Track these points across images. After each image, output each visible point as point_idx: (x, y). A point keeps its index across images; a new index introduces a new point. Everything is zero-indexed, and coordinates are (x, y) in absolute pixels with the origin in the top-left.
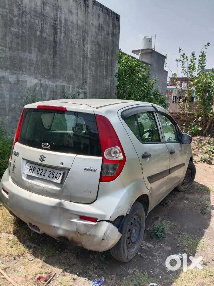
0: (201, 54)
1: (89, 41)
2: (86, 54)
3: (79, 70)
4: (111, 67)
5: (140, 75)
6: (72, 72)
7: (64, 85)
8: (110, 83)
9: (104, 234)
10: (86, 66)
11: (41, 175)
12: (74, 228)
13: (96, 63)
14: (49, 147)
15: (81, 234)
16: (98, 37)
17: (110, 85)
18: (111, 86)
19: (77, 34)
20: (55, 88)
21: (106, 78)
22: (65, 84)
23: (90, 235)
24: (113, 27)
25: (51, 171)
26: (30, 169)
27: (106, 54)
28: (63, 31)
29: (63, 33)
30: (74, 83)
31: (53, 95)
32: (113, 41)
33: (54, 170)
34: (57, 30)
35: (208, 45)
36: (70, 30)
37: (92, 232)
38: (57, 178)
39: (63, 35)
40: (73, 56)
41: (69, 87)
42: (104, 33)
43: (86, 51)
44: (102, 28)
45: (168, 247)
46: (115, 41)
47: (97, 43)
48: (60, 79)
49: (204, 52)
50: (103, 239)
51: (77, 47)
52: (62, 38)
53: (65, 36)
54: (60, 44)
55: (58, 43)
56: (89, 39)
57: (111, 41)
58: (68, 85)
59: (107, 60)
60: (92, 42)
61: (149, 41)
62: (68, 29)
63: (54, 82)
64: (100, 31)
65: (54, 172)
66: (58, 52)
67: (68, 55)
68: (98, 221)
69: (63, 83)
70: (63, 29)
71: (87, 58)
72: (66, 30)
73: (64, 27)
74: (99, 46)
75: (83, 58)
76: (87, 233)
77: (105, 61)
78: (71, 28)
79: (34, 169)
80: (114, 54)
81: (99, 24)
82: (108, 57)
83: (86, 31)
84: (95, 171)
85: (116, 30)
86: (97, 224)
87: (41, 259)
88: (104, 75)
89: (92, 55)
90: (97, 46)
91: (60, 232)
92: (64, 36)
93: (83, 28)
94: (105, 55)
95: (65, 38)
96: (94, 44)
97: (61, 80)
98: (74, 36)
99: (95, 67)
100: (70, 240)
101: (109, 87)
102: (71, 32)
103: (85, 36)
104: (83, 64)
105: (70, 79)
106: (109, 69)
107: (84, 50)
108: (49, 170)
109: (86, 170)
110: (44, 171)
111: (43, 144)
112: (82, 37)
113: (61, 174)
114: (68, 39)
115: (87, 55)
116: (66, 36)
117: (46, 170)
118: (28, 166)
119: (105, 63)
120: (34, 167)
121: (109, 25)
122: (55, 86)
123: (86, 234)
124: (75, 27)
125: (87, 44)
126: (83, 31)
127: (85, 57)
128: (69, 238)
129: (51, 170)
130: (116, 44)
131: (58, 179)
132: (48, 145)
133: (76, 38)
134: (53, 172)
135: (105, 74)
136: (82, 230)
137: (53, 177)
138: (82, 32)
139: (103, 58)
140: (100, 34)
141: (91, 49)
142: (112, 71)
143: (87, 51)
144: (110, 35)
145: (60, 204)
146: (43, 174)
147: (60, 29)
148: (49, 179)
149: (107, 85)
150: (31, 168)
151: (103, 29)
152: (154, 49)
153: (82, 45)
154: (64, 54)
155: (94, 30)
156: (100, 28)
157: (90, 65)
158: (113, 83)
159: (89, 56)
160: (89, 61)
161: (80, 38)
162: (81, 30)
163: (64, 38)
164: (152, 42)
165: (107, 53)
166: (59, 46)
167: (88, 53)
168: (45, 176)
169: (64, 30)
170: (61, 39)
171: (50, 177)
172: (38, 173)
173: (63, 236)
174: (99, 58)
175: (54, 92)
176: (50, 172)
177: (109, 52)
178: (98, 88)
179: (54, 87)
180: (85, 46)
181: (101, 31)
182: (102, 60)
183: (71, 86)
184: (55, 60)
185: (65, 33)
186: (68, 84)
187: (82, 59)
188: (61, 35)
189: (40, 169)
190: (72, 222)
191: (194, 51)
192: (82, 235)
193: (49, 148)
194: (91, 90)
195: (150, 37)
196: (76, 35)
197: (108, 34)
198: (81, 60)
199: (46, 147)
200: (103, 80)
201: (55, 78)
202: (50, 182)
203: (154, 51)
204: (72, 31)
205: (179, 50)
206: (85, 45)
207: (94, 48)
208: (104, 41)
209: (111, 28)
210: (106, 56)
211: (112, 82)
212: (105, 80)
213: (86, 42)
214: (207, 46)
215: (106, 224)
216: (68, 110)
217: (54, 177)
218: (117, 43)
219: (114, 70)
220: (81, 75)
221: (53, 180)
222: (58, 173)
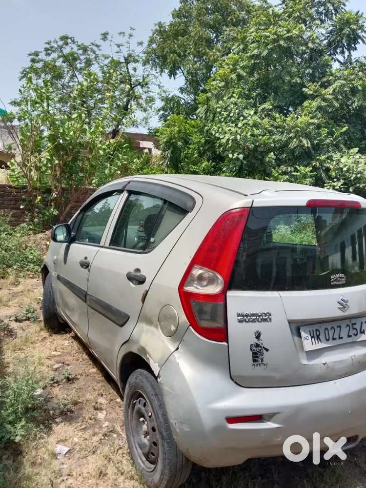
11: (334, 339)
25: (348, 325)
26: (312, 337)
33: (353, 321)
65: (355, 324)
79: (318, 333)
108: (343, 324)
110: (337, 330)
111: (332, 277)
117: (340, 327)
118: (306, 333)
120: (317, 330)
129: (347, 322)
132: (341, 278)
134: (353, 324)
137: (356, 333)
146: (336, 336)
148: (350, 340)
150: (312, 335)
168: (342, 338)
172: (328, 338)
176: (348, 327)
189: (329, 329)
193: (344, 282)
199: (339, 281)
202: (354, 344)
217: (359, 332)
221: (358, 339)
222: (362, 323)
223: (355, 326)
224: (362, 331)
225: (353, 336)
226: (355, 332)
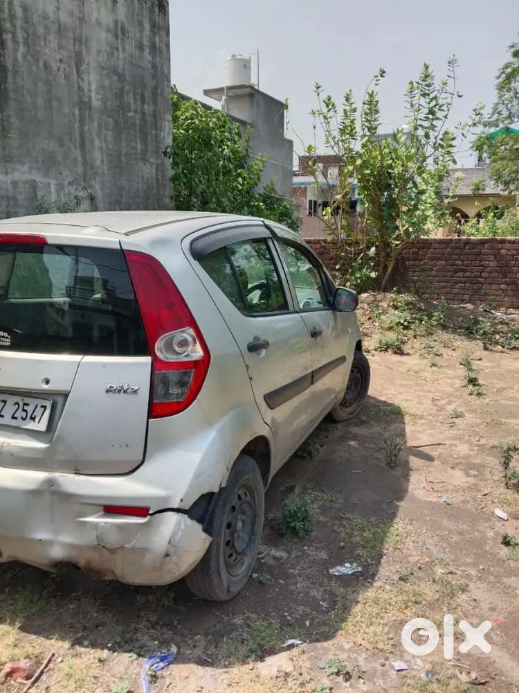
0: (367, 97)
1: (93, 64)
2: (86, 100)
3: (71, 140)
4: (154, 132)
5: (226, 150)
6: (52, 146)
7: (35, 181)
8: (154, 171)
9: (169, 543)
10: (89, 130)
12: (91, 539)
13: (116, 121)
14: (7, 342)
15: (110, 550)
16: (116, 54)
17: (154, 176)
18: (157, 180)
19: (60, 47)
20: (10, 187)
21: (145, 160)
22: (38, 177)
23: (133, 550)
24: (151, 31)
25: (17, 403)
27: (138, 97)
28: (20, 40)
29: (21, 44)
30: (61, 173)
31: (7, 208)
32: (154, 66)
33: (27, 400)
34: (5, 36)
35: (382, 76)
36: (39, 37)
37: (137, 542)
38: (37, 420)
39: (22, 50)
40: (54, 103)
41: (49, 184)
42: (130, 46)
43: (86, 91)
44: (123, 30)
45: (320, 552)
46: (158, 65)
47: (115, 70)
48: (23, 163)
49: (373, 92)
50: (167, 555)
51: (63, 81)
52: (20, 58)
53: (28, 51)
54: (16, 73)
55: (10, 69)
56: (92, 60)
57: (150, 66)
58: (46, 180)
59: (143, 114)
60: (102, 67)
61: (245, 65)
62: (34, 34)
63: (7, 173)
64: (120, 41)
65: (28, 405)
66: (11, 94)
67: (40, 102)
68: (150, 512)
69: (30, 173)
70: (20, 35)
71: (90, 108)
72: (28, 36)
73: (22, 29)
74: (121, 78)
75: (80, 110)
76: (126, 546)
77: (138, 116)
78: (42, 30)
80: (160, 98)
81: (116, 22)
82: (146, 107)
83: (83, 40)
84: (135, 392)
85: (160, 36)
86: (149, 521)
87: (12, 624)
88: (139, 151)
89: (104, 101)
90: (115, 78)
91: (57, 553)
92: (25, 51)
93: (74, 32)
94: (135, 100)
95: (29, 58)
96: (105, 72)
97: (26, 168)
98: (51, 50)
99: (113, 132)
100: (85, 569)
101: (154, 181)
102: (42, 43)
103: (82, 52)
104: (82, 123)
105: (49, 163)
106: (149, 137)
107: (80, 89)
108: (11, 400)
109: (111, 391)
112: (74, 55)
113: (45, 407)
114: (37, 61)
115: (90, 101)
116: (31, 51)
117: (5, 402)
119: (138, 122)
121: (141, 24)
122: (9, 183)
123: (122, 547)
124: (54, 28)
125: (89, 73)
126: (75, 40)
127: (84, 106)
128: (82, 563)
129: (18, 399)
130: (162, 72)
131: (39, 422)
132: (3, 337)
133: (58, 57)
134: (25, 404)
135: (141, 149)
136: (113, 539)
137: (24, 417)
138: (72, 42)
139: (133, 108)
140: (120, 48)
141: (101, 87)
142: (157, 140)
143: (90, 91)
144: (147, 50)
145: (51, 483)
147: (14, 33)
148: (14, 423)
149: (148, 176)
151: (127, 34)
152: (256, 87)
153: (75, 76)
154: (29, 99)
155: (103, 35)
156: (119, 32)
157: (100, 126)
158: (163, 171)
159: (96, 103)
160: (96, 115)
161: (69, 57)
162: (70, 35)
163: (24, 56)
164: (250, 68)
165: (143, 97)
166: (15, 77)
167: (93, 95)
168: (3, 416)
169: (23, 37)
170: (16, 60)
171: (16, 418)
173: (66, 560)
174: (123, 107)
175: (8, 198)
176: (17, 406)
177: (147, 94)
178: (125, 183)
179: (7, 184)
180: (82, 79)
181: (122, 39)
182: (131, 114)
183: (53, 183)
184: (5, 114)
185: (26, 43)
186: (46, 175)
187: (77, 112)
188: (16, 50)
190: (85, 523)
191: (351, 91)
192: (112, 551)
193: (8, 344)
194: (107, 191)
195: (246, 56)
196: (57, 48)
197: (141, 47)
198: (74, 115)
200: (137, 164)
201: (10, 161)
202: (17, 430)
203: (258, 91)
204: (45, 39)
205: (316, 89)
206: (84, 76)
207: (107, 83)
208: (132, 64)
209: (147, 32)
210: (139, 103)
211: (160, 168)
212: (141, 164)
213: (86, 69)
214: (379, 78)
215: (172, 518)
216: (50, 241)
217: (29, 416)
218: (165, 68)
219: (164, 138)
220: (78, 153)
221: (25, 425)
222: (37, 406)
223: (26, 408)
224: (33, 416)
225: (19, 418)
226: (24, 415)
